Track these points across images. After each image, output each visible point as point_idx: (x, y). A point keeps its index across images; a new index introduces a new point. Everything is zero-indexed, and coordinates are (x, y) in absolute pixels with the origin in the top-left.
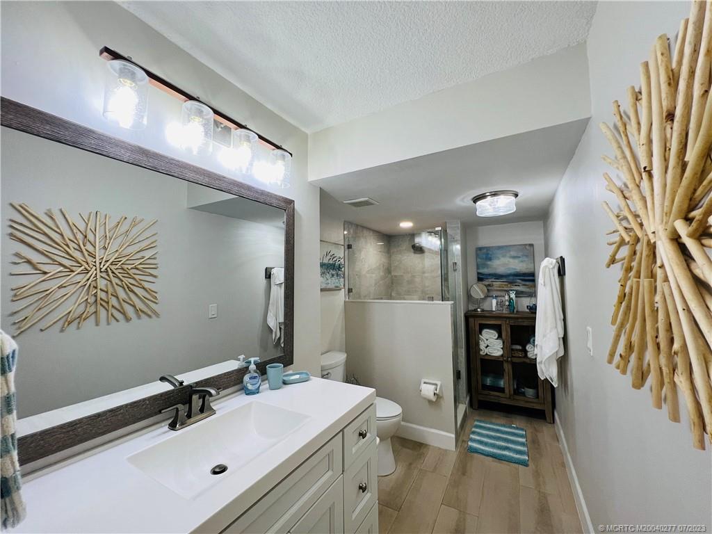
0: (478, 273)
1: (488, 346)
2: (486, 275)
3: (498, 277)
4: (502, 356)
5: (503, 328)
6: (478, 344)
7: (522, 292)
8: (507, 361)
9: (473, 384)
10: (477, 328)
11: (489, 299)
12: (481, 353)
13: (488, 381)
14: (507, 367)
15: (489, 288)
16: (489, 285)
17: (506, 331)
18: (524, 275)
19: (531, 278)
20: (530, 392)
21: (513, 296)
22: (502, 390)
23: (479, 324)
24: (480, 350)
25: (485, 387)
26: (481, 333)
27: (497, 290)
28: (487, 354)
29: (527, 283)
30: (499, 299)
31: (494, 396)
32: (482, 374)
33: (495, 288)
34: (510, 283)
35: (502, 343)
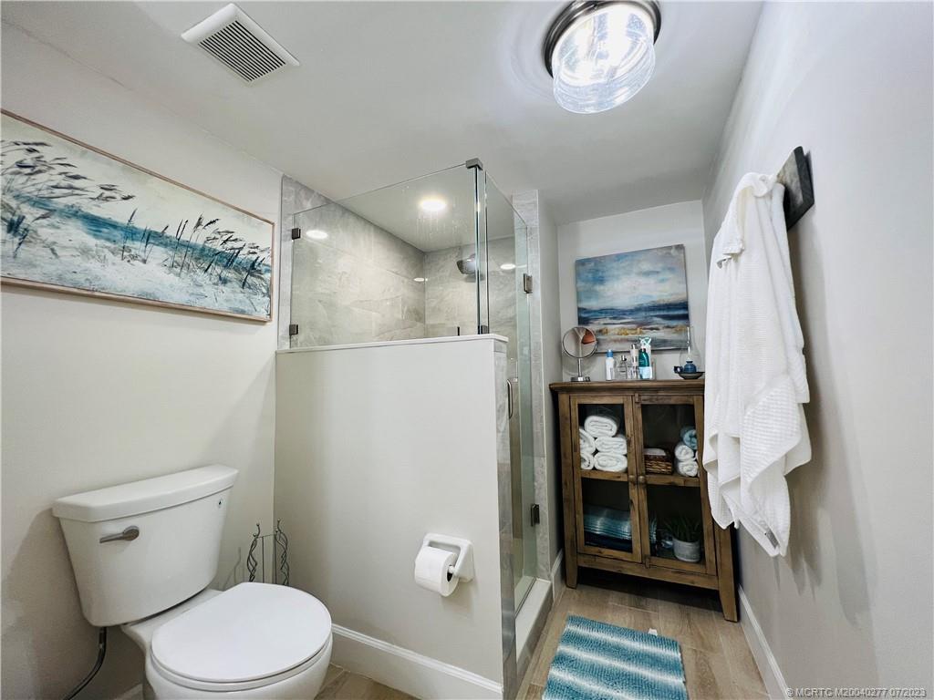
0: (580, 310)
1: (597, 451)
2: (595, 311)
3: (616, 314)
4: (626, 471)
5: (628, 411)
6: (576, 448)
7: (664, 342)
8: (636, 483)
9: (568, 533)
10: (575, 414)
11: (600, 359)
12: (584, 466)
13: (599, 526)
14: (637, 496)
15: (601, 337)
16: (600, 331)
17: (633, 416)
18: (668, 307)
19: (681, 312)
20: (685, 549)
21: (647, 347)
22: (626, 545)
23: (580, 405)
24: (581, 460)
25: (591, 538)
26: (582, 424)
27: (615, 341)
28: (594, 469)
29: (674, 323)
30: (619, 358)
31: (609, 559)
32: (585, 512)
33: (612, 337)
34: (641, 325)
35: (625, 445)
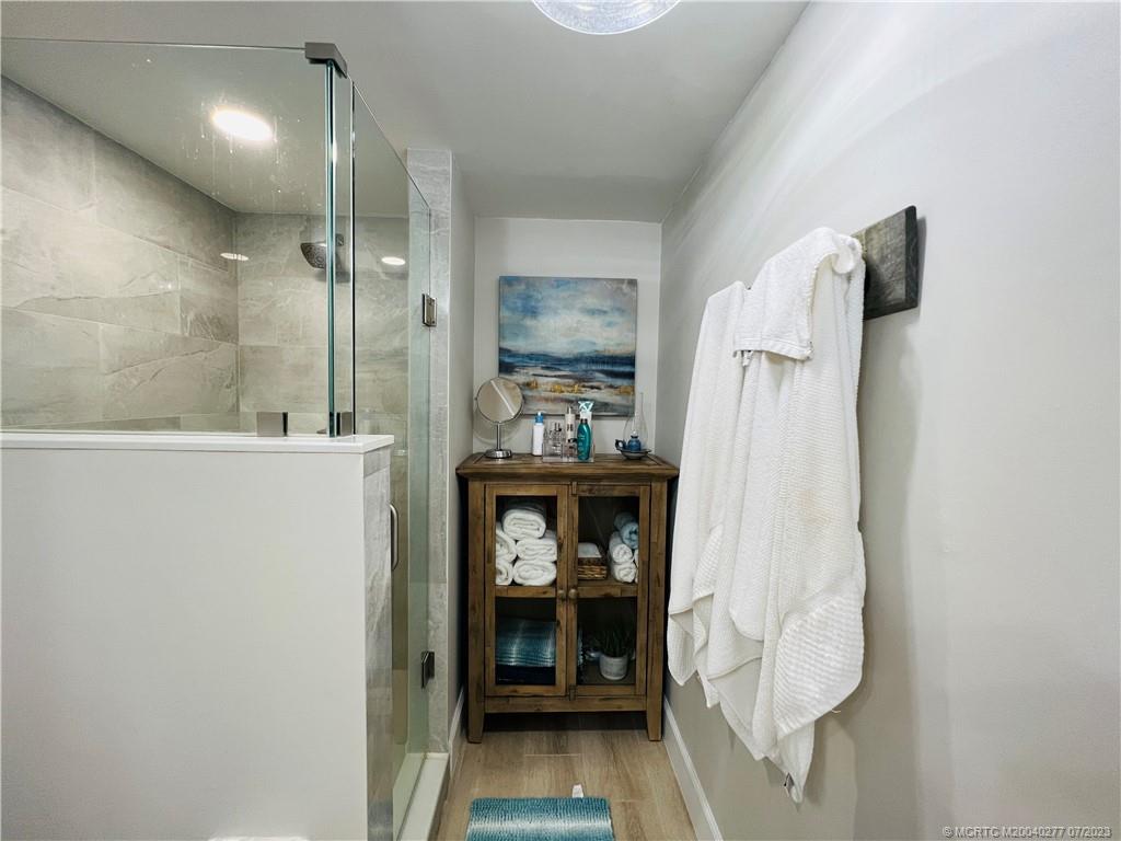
0: (502, 351)
1: (517, 558)
2: (523, 356)
3: (552, 362)
4: (554, 583)
5: (562, 505)
6: (490, 557)
7: (605, 405)
8: (566, 599)
9: (474, 671)
10: (491, 509)
11: (525, 423)
12: (501, 581)
13: (514, 655)
14: (566, 615)
15: (528, 393)
16: (528, 385)
17: (567, 511)
18: (613, 360)
19: (627, 369)
20: (613, 667)
21: (586, 414)
22: (546, 676)
23: (498, 497)
24: (495, 572)
25: (507, 675)
26: (500, 518)
27: (547, 400)
28: (513, 583)
29: (619, 382)
30: (551, 423)
31: (527, 697)
32: (498, 634)
33: (544, 394)
34: (580, 380)
35: (555, 549)
